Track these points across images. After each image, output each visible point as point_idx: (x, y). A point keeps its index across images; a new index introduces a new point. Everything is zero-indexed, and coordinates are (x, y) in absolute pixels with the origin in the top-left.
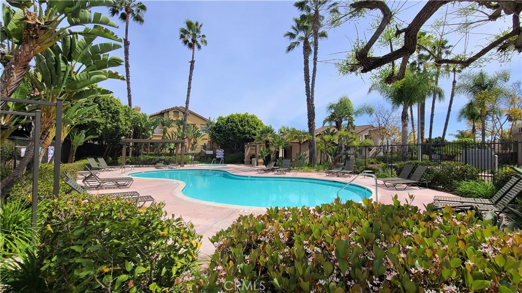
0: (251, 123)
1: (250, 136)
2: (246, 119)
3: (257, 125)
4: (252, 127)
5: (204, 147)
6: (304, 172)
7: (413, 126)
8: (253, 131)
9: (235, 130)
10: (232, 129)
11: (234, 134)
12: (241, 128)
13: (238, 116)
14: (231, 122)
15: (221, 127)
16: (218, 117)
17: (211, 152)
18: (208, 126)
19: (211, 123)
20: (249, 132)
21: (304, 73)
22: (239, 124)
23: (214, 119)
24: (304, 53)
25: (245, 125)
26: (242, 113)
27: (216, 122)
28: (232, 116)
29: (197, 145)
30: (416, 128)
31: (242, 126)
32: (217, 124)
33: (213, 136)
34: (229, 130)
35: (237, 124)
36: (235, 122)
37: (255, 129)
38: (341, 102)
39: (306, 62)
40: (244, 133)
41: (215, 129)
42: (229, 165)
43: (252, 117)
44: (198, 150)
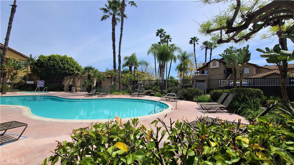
0: (70, 62)
1: (69, 72)
2: (66, 59)
3: (74, 65)
4: (71, 65)
5: (25, 78)
6: (115, 95)
7: (156, 72)
8: (71, 68)
9: (56, 66)
10: (54, 65)
11: (55, 69)
12: (62, 65)
13: (59, 56)
14: (53, 60)
15: (42, 63)
16: (39, 55)
17: (32, 82)
18: (29, 62)
19: (32, 60)
20: (68, 69)
21: (112, 35)
22: (60, 63)
23: (36, 57)
24: (112, 24)
25: (65, 64)
26: (62, 55)
27: (37, 58)
28: (53, 56)
29: (17, 76)
30: (157, 74)
31: (62, 64)
32: (39, 60)
33: (34, 69)
34: (50, 66)
35: (58, 63)
36: (56, 61)
37: (73, 67)
38: (132, 56)
39: (114, 29)
40: (64, 69)
41: (36, 64)
42: (51, 92)
43: (71, 59)
44: (17, 81)
